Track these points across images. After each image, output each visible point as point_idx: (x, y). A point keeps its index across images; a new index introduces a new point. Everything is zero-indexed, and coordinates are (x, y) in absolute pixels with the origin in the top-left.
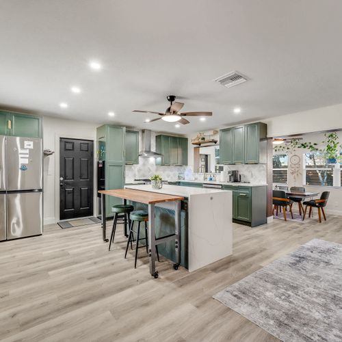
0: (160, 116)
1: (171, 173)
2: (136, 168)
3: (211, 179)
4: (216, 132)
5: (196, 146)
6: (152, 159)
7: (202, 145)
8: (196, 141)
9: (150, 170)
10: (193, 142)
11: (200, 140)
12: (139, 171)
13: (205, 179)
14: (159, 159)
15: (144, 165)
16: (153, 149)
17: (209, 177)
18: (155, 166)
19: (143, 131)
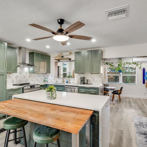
0: (53, 35)
1: (39, 79)
2: (14, 75)
3: (67, 82)
4: (71, 53)
5: (56, 61)
6: (26, 69)
7: (60, 61)
8: (57, 58)
9: (25, 77)
10: (55, 58)
11: (60, 58)
12: (16, 77)
13: (63, 82)
14: (31, 69)
15: (20, 73)
16: (27, 62)
17: (66, 81)
18: (28, 74)
19: (20, 48)
